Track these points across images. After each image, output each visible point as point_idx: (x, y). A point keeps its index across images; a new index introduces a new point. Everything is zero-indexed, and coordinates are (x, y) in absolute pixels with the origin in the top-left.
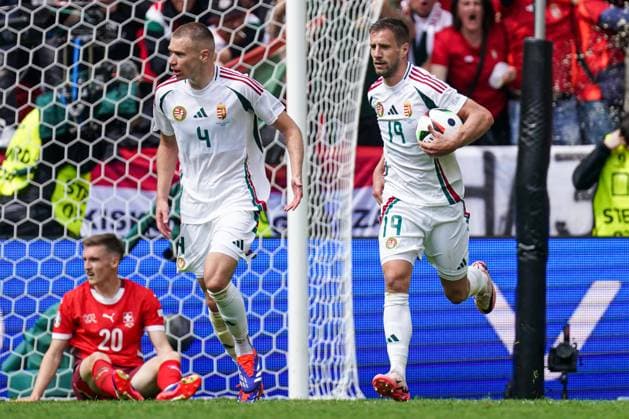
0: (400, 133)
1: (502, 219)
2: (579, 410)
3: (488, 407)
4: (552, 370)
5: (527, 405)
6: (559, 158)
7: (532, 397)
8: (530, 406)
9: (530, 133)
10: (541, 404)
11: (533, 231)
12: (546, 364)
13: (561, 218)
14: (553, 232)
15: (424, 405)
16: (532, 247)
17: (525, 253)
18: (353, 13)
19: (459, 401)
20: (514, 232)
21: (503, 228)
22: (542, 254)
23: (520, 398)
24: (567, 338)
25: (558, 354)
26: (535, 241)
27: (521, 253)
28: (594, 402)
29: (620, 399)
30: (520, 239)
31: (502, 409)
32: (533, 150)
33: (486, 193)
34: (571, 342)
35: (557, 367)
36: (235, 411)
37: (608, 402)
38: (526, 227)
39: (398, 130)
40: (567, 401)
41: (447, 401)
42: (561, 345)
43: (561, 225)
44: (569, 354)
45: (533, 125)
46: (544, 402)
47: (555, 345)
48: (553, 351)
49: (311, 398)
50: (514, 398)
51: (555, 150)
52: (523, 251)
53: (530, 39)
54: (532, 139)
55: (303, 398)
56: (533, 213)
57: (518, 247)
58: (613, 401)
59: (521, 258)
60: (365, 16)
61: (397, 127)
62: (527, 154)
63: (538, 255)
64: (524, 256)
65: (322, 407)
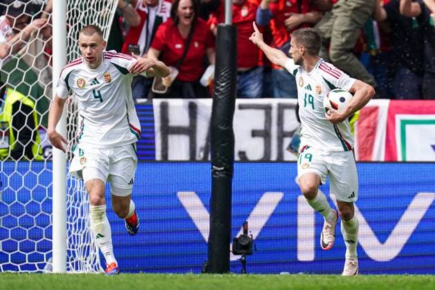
0: (312, 103)
1: (201, 149)
2: (254, 281)
3: (191, 279)
4: (235, 253)
5: (218, 277)
6: (241, 107)
7: (221, 272)
8: (219, 278)
9: (221, 89)
10: (227, 277)
11: (223, 157)
12: (231, 249)
13: (242, 149)
14: (237, 158)
15: (147, 277)
16: (222, 168)
17: (217, 173)
18: (99, 6)
19: (171, 275)
20: (209, 159)
21: (202, 155)
22: (229, 173)
23: (213, 272)
24: (246, 231)
25: (240, 242)
26: (225, 164)
27: (214, 172)
28: (264, 276)
29: (282, 273)
30: (214, 163)
31: (201, 280)
32: (223, 101)
33: (191, 131)
34: (249, 234)
35: (239, 251)
36: (15, 281)
37: (274, 275)
38: (218, 155)
39: (311, 100)
40: (245, 275)
41: (162, 274)
42: (241, 236)
43: (242, 154)
44: (247, 242)
45: (223, 84)
46: (229, 276)
47: (238, 236)
48: (236, 240)
49: (68, 272)
50: (209, 273)
51: (238, 101)
52: (217, 171)
53: (222, 24)
54: (222, 94)
55: (62, 272)
56: (223, 145)
57: (212, 168)
58: (278, 275)
59: (214, 176)
60: (107, 9)
61: (311, 98)
62: (219, 104)
63: (227, 174)
64: (216, 175)
65: (76, 278)
